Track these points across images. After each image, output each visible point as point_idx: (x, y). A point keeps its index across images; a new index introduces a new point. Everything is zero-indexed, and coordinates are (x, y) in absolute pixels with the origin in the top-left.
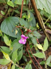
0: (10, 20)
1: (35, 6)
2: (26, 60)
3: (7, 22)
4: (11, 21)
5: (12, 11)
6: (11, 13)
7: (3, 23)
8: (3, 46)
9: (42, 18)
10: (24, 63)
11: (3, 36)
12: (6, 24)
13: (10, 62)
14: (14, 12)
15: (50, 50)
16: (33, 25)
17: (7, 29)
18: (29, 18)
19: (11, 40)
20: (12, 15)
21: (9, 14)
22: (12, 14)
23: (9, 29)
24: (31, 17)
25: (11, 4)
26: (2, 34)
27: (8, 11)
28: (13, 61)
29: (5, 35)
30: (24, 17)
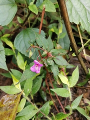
0: (29, 33)
1: (67, 19)
2: (45, 99)
3: (24, 35)
4: (31, 35)
5: (35, 18)
6: (32, 21)
7: (19, 36)
8: (14, 69)
9: (82, 36)
10: (41, 102)
11: (15, 56)
12: (22, 38)
13: (21, 93)
14: (38, 20)
15: (87, 90)
16: (65, 45)
17: (23, 45)
18: (60, 34)
19: (27, 63)
20: (33, 25)
21: (29, 22)
22: (34, 23)
23: (26, 46)
24: (63, 32)
25: (34, 10)
26: (14, 52)
27: (29, 19)
28: (24, 92)
29: (19, 53)
30: (53, 30)
